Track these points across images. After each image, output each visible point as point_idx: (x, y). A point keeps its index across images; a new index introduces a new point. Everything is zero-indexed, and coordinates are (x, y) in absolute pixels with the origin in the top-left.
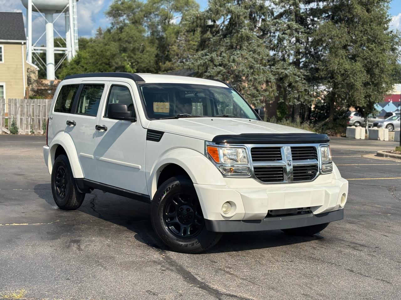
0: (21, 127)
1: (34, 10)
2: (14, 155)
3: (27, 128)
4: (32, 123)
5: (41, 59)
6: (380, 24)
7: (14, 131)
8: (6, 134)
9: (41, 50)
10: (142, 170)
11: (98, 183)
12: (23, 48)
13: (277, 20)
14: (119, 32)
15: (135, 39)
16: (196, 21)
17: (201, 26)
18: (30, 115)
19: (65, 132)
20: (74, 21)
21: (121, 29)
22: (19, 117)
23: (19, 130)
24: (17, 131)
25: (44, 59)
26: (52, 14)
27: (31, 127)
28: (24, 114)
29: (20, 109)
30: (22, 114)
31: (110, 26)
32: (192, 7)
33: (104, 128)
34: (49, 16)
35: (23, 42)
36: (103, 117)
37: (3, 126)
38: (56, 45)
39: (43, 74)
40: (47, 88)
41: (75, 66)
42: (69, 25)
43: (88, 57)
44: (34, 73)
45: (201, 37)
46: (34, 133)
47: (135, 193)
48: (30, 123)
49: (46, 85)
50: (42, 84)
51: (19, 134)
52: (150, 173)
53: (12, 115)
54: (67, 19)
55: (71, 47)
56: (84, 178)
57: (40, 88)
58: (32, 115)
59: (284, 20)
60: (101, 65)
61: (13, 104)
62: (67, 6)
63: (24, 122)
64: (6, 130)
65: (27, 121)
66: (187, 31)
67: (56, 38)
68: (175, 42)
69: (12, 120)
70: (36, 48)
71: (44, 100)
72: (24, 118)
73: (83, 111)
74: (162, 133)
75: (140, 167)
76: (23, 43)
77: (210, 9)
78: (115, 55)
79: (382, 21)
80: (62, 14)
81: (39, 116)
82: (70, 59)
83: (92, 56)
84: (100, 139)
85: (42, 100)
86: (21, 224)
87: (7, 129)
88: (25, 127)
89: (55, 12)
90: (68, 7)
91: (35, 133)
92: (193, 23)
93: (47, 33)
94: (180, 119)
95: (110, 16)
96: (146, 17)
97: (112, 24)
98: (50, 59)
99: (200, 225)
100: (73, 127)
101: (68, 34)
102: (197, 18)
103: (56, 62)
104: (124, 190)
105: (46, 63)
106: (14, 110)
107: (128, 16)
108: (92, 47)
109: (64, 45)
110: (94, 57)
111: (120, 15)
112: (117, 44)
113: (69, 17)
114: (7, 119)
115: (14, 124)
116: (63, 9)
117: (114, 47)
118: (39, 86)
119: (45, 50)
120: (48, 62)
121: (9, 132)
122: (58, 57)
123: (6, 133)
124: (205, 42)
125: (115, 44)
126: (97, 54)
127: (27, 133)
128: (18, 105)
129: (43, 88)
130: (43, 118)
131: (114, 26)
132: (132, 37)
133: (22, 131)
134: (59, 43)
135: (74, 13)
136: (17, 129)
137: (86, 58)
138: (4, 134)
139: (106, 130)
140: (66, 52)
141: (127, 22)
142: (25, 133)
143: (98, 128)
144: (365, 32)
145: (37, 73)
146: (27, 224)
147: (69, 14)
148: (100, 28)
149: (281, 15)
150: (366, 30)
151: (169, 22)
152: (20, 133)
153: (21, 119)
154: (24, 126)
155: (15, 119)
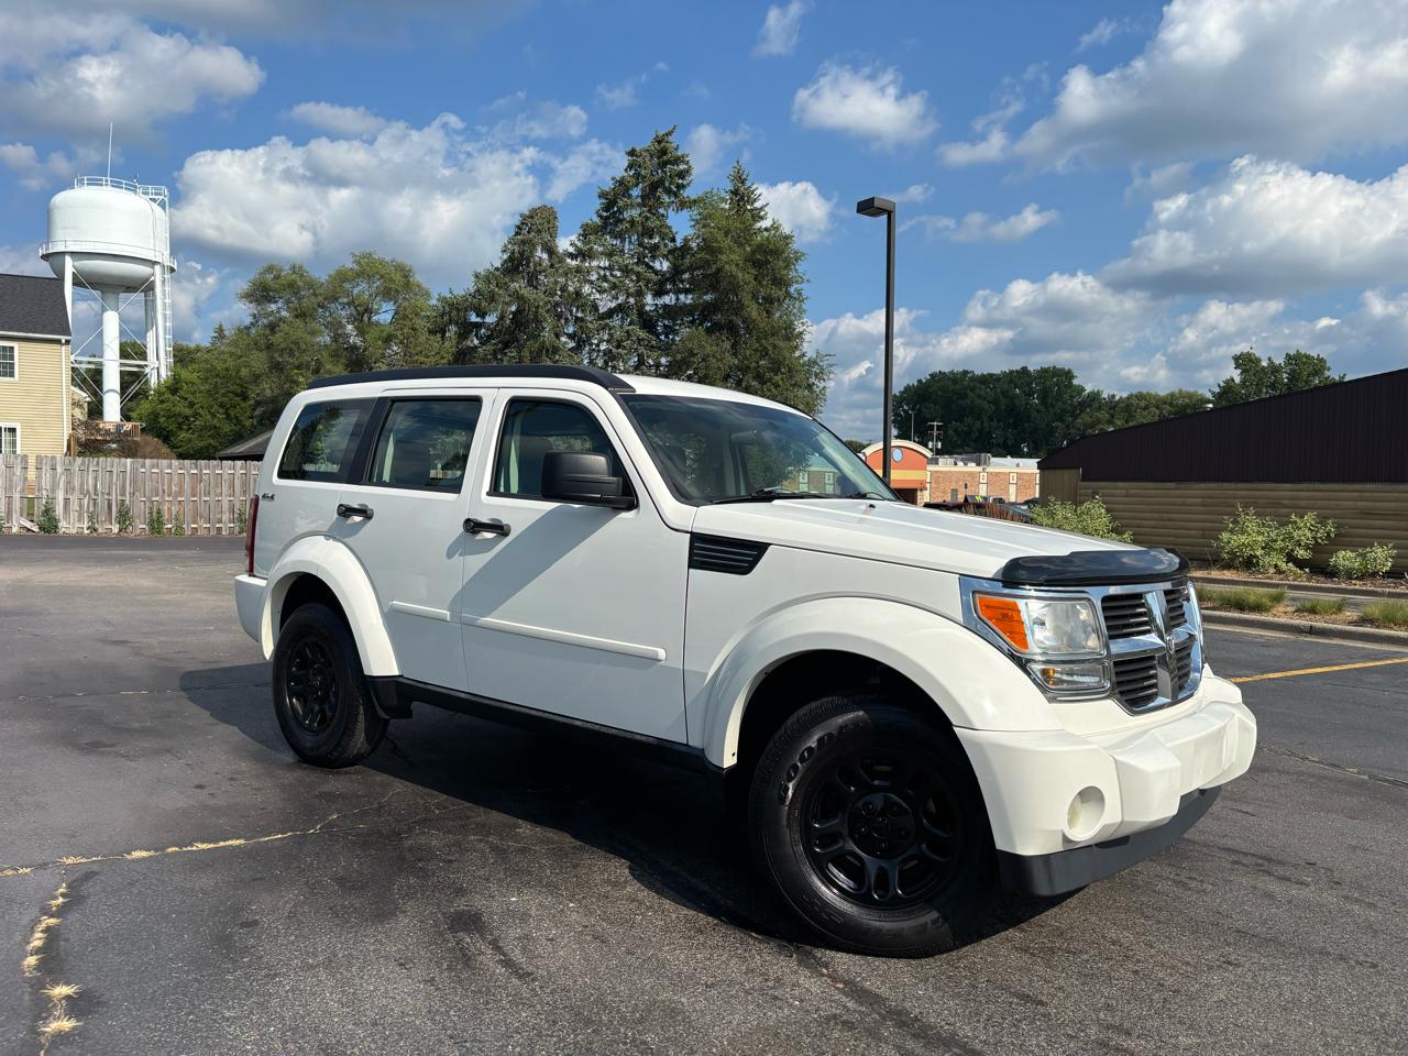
0: (65, 518)
1: (77, 283)
2: (71, 584)
3: (80, 519)
4: (91, 509)
5: (91, 380)
6: (788, 339)
7: (49, 525)
8: (30, 533)
9: (89, 363)
10: (669, 664)
11: (463, 695)
12: (63, 352)
13: (608, 321)
14: (267, 332)
15: (304, 347)
16: (450, 312)
17: (457, 324)
18: (88, 492)
19: (328, 536)
20: (165, 309)
21: (272, 327)
22: (60, 496)
23: (60, 525)
24: (56, 527)
25: (99, 383)
26: (118, 294)
27: (91, 518)
28: (74, 489)
29: (63, 478)
30: (69, 489)
31: (248, 320)
32: (416, 295)
33: (500, 529)
34: (111, 297)
35: (63, 338)
36: (488, 494)
37: (21, 515)
38: (124, 354)
39: (96, 410)
40: (108, 438)
41: (168, 395)
42: (154, 317)
43: (198, 381)
44: (81, 406)
45: (458, 343)
46: (96, 530)
47: (627, 735)
48: (88, 508)
49: (108, 432)
50: (99, 430)
51: (61, 532)
52: (707, 674)
53: (44, 492)
54: (150, 306)
55: (158, 358)
56: (402, 676)
57: (93, 438)
58: (92, 491)
59: (616, 321)
60: (224, 395)
61: (46, 468)
62: (152, 278)
63: (74, 506)
64: (28, 525)
65: (81, 506)
66: (431, 332)
67: (123, 341)
68: (383, 356)
69: (44, 501)
70: (79, 359)
71: (123, 460)
72: (74, 498)
73: (386, 477)
74: (759, 549)
75: (662, 654)
76: (63, 341)
77: (478, 291)
78: (258, 376)
79: (791, 336)
80: (139, 296)
81: (109, 494)
82: (153, 382)
83: (207, 379)
84: (477, 562)
85: (117, 460)
86: (222, 844)
87: (32, 521)
88: (76, 518)
89: (124, 289)
90: (153, 283)
91: (100, 531)
92: (442, 316)
93: (105, 330)
94: (776, 502)
95: (251, 302)
96: (322, 307)
97: (254, 316)
98: (111, 380)
99: (943, 860)
100: (361, 525)
101: (151, 335)
102: (452, 305)
103: (124, 386)
104: (578, 723)
105: (101, 390)
106: (48, 480)
107: (288, 302)
108: (206, 361)
109: (143, 355)
110: (209, 381)
111: (271, 300)
112: (263, 356)
113: (154, 301)
114: (31, 500)
115: (48, 511)
116: (143, 284)
117: (259, 361)
118: (92, 434)
119: (101, 364)
120: (106, 386)
121: (36, 529)
122: (129, 380)
123: (29, 530)
124: (465, 354)
125: (260, 354)
126: (217, 375)
127: (80, 530)
128: (59, 470)
129: (99, 438)
130: (119, 498)
131: (257, 322)
132: (296, 344)
133: (68, 526)
134: (132, 350)
135: (164, 295)
136: (57, 521)
137: (193, 383)
138: (24, 532)
139: (506, 534)
140: (147, 370)
141: (284, 313)
142: (74, 531)
143: (473, 527)
144: (764, 353)
145: (86, 405)
146: (242, 841)
147: (154, 295)
148: (221, 326)
149: (610, 313)
150: (765, 348)
151: (369, 318)
152: (63, 530)
153: (67, 500)
154: (74, 516)
155: (51, 500)
